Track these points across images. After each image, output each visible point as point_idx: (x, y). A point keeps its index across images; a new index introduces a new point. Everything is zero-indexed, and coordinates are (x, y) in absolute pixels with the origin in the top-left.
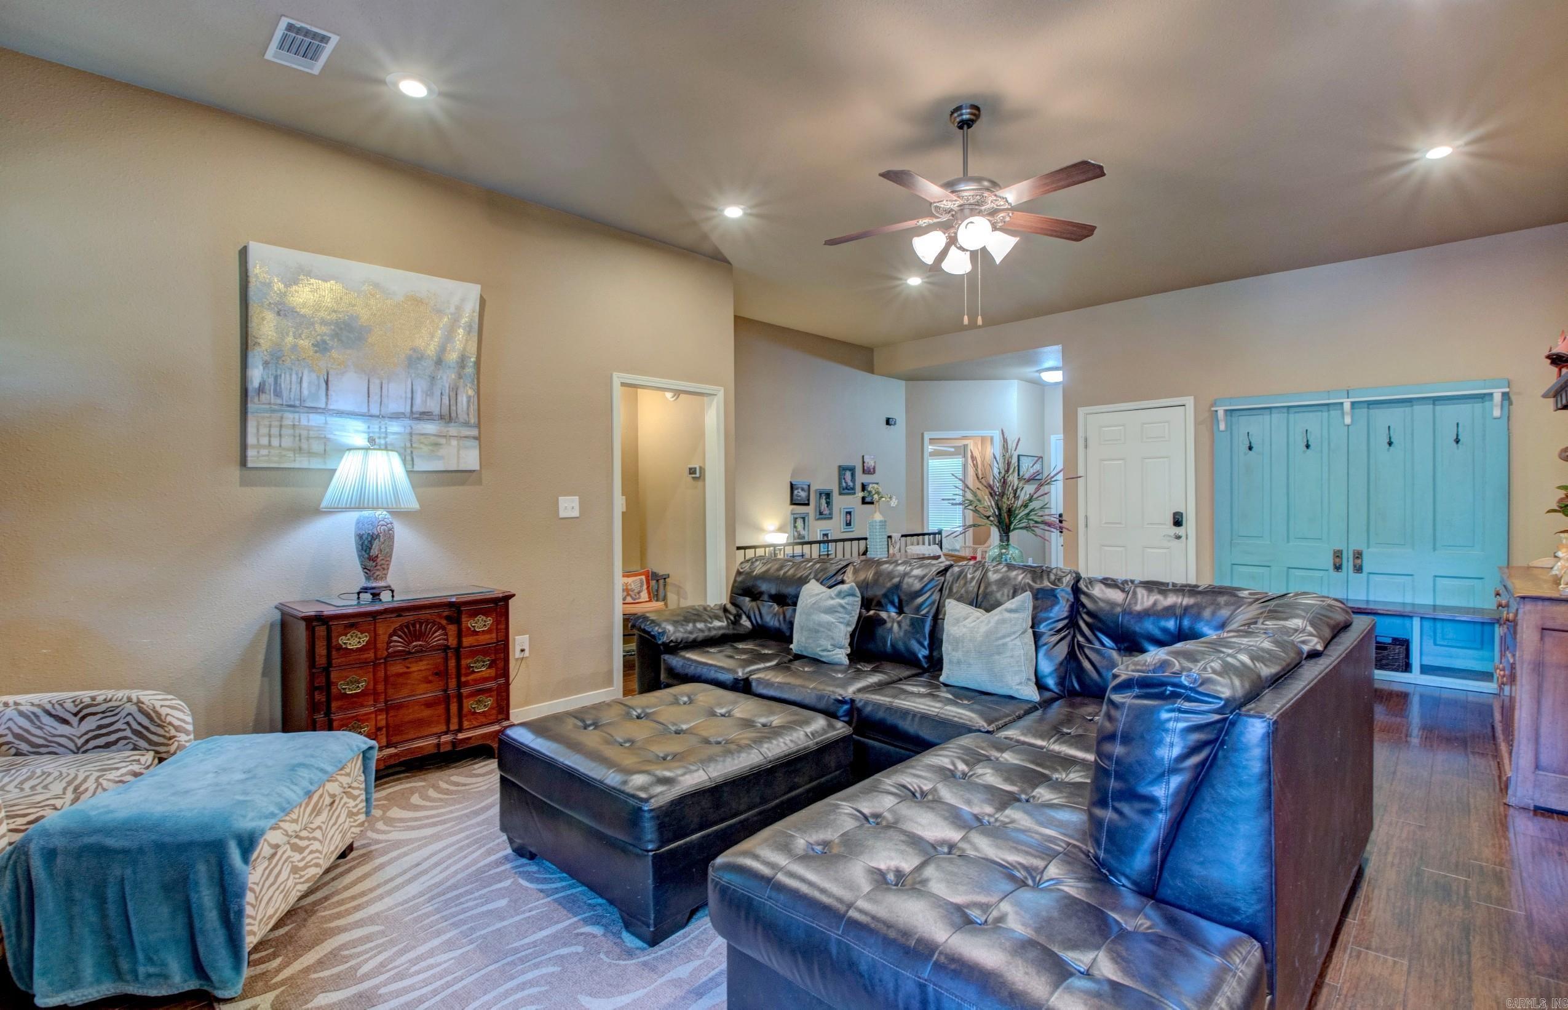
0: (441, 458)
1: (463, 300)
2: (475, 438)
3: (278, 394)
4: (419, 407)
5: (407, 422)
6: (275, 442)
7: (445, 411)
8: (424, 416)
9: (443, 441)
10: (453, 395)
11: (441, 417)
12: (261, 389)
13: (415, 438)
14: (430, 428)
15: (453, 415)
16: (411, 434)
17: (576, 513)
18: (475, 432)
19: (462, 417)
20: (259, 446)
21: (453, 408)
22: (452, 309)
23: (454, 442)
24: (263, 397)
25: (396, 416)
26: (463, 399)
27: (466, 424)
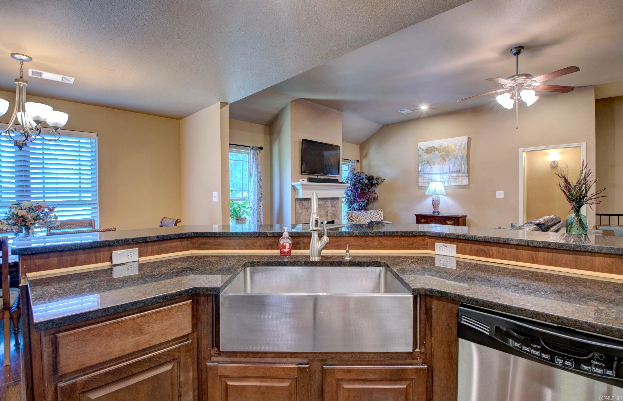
0: (457, 182)
1: (462, 141)
2: (466, 176)
3: (423, 172)
4: (451, 170)
5: (449, 174)
6: (423, 181)
7: (458, 170)
8: (453, 172)
9: (458, 178)
10: (460, 166)
11: (457, 172)
12: (420, 171)
13: (451, 178)
14: (454, 175)
15: (460, 171)
16: (450, 177)
17: (502, 196)
18: (467, 175)
19: (463, 171)
20: (420, 182)
21: (460, 169)
22: (459, 144)
23: (461, 178)
24: (421, 172)
25: (446, 173)
26: (463, 166)
27: (464, 173)
